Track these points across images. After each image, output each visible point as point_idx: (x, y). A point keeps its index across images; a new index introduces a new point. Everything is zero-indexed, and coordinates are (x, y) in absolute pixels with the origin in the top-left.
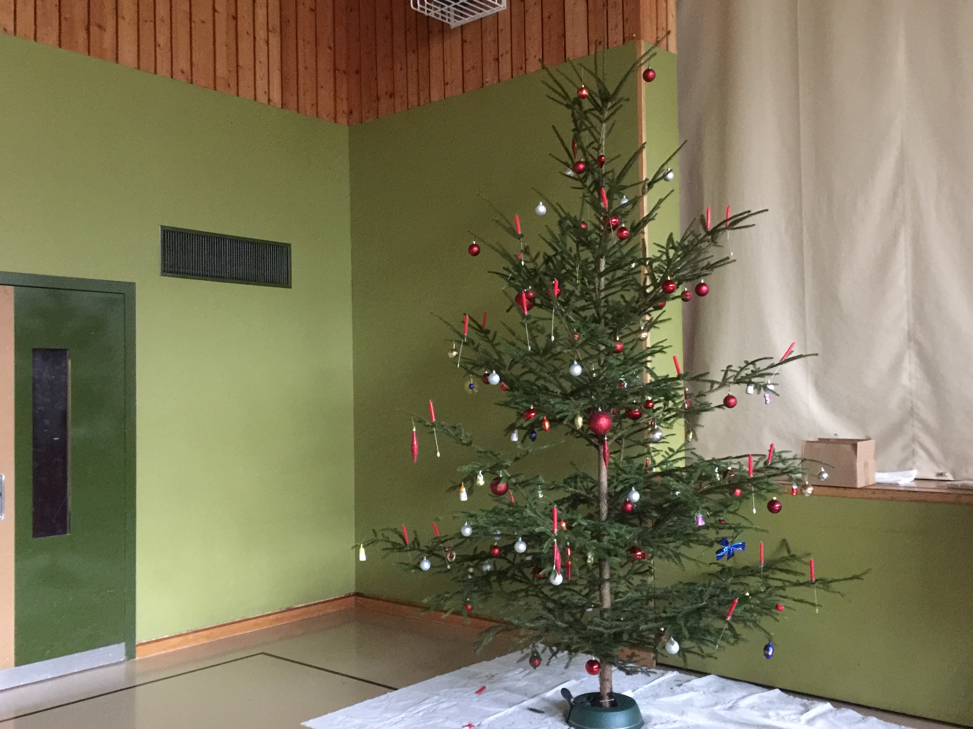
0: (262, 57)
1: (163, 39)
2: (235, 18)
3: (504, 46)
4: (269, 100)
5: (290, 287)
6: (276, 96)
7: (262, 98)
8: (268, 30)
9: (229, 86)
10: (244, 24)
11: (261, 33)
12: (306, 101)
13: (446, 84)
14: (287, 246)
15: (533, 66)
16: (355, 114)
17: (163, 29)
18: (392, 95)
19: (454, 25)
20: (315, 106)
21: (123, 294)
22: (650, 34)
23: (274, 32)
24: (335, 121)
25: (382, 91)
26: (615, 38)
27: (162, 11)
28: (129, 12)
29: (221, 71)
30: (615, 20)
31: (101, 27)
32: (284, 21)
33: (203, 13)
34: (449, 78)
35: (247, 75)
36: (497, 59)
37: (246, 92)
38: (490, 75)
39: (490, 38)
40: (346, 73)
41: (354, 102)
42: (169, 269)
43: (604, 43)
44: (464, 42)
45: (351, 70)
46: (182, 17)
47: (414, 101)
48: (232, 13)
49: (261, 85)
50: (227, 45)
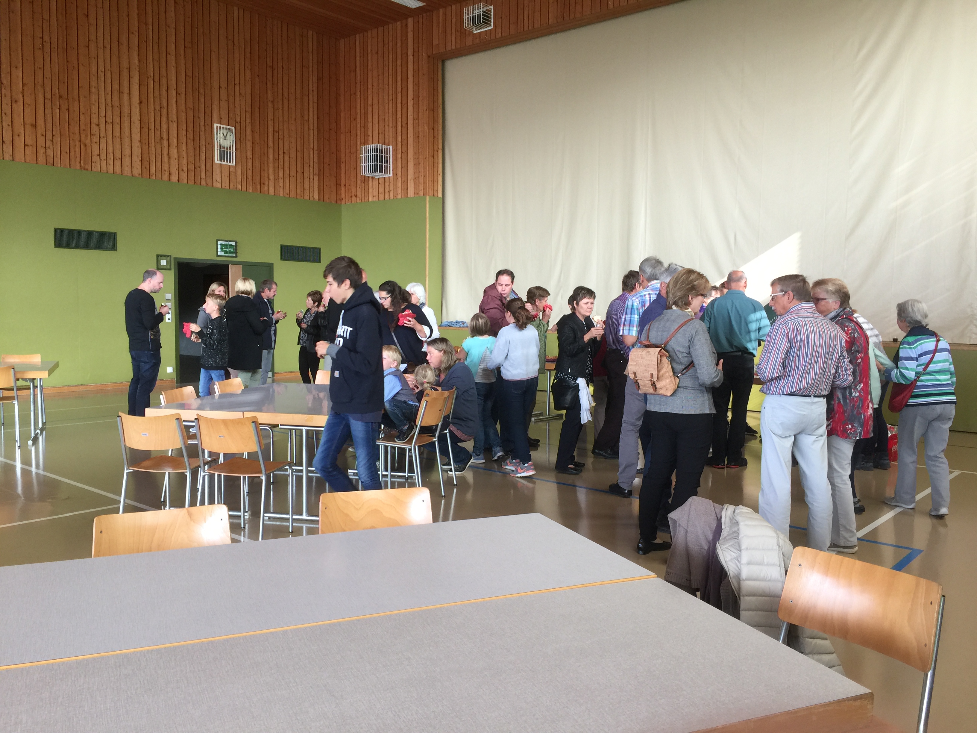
0: (312, 184)
1: (281, 185)
2: (303, 173)
4: (314, 199)
5: (320, 262)
6: (316, 197)
7: (312, 199)
8: (314, 175)
9: (301, 196)
10: (306, 174)
11: (312, 177)
12: (327, 197)
14: (320, 249)
15: (399, 196)
16: (344, 200)
17: (281, 181)
18: (356, 196)
19: (376, 177)
20: (329, 198)
21: (270, 267)
22: (431, 193)
23: (316, 175)
24: (336, 202)
25: (353, 194)
26: (421, 193)
27: (281, 175)
28: (271, 177)
29: (299, 191)
30: (421, 188)
31: (264, 184)
32: (319, 170)
33: (293, 173)
34: (374, 194)
35: (307, 191)
36: (389, 192)
37: (307, 197)
38: (387, 196)
39: (387, 184)
40: (340, 185)
41: (343, 196)
42: (284, 257)
43: (418, 194)
44: (379, 183)
45: (343, 184)
46: (287, 175)
47: (363, 200)
48: (302, 171)
49: (311, 195)
50: (301, 183)
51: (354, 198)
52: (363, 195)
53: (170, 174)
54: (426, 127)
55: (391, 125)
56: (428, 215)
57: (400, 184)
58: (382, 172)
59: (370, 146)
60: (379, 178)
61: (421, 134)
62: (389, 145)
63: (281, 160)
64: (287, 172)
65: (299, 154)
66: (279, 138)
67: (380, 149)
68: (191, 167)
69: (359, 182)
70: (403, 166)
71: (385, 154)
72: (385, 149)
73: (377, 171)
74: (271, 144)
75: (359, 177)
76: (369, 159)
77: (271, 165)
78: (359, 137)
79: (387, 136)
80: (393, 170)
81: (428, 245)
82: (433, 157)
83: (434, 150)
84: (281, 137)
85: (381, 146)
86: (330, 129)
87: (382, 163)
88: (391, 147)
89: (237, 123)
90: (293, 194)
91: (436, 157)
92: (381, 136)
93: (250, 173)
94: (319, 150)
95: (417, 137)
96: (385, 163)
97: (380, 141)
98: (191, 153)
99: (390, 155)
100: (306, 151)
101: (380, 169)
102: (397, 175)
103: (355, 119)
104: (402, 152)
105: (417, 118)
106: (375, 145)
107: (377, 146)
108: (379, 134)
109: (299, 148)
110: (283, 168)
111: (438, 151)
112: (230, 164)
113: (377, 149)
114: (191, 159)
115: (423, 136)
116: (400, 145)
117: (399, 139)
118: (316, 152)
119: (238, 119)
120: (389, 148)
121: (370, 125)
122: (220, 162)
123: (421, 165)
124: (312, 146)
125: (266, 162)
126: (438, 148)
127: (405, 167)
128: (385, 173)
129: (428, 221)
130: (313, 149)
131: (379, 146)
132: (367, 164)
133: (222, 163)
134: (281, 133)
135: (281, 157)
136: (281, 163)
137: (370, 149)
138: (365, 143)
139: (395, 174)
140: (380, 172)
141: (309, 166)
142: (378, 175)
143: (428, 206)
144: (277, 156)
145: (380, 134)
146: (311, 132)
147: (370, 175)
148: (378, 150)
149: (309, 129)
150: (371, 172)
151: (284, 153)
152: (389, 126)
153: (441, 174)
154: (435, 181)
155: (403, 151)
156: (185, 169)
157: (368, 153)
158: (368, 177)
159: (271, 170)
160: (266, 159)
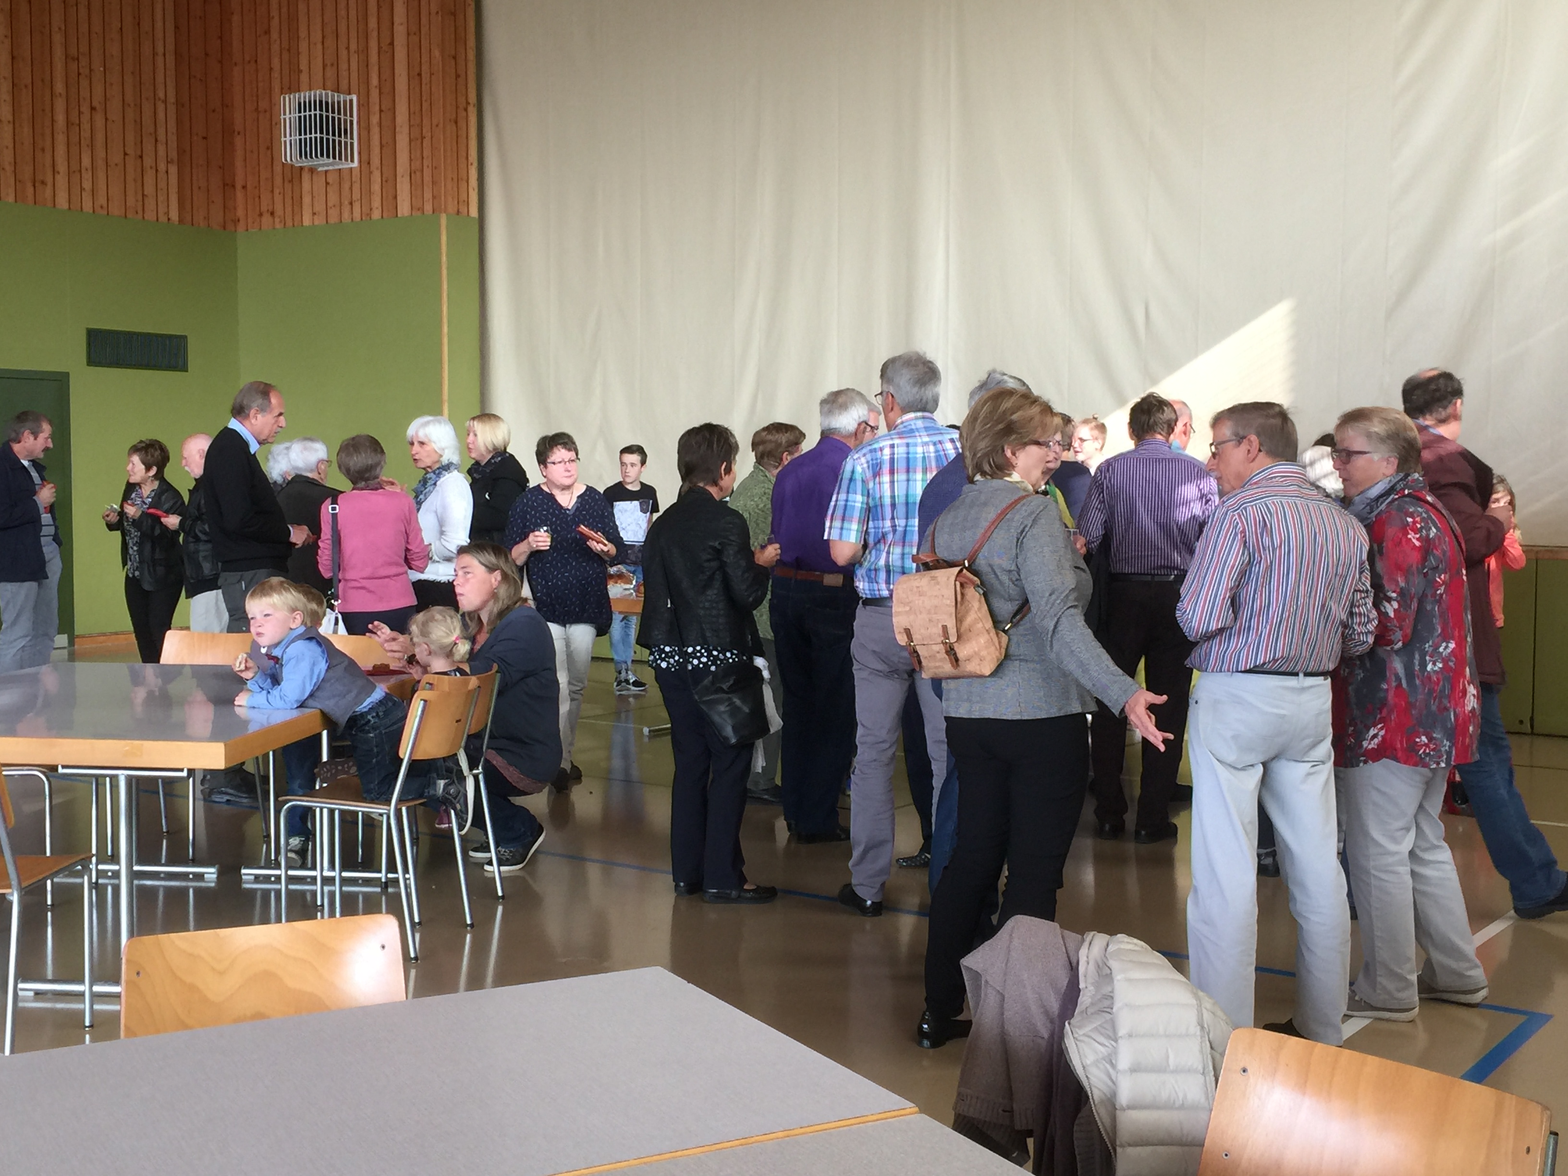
0: (162, 184)
1: (87, 185)
2: (141, 157)
3: (356, 195)
4: (169, 219)
5: (187, 371)
6: (174, 215)
7: (163, 219)
8: (168, 162)
9: (137, 213)
10: (148, 161)
11: (162, 167)
12: (200, 216)
13: (314, 214)
14: (184, 338)
15: (376, 215)
16: (242, 223)
17: (87, 176)
18: (272, 214)
19: (320, 169)
20: (207, 218)
21: (61, 381)
22: (452, 207)
23: (172, 162)
24: (225, 229)
25: (264, 208)
26: (428, 208)
27: (86, 161)
28: (62, 167)
29: (131, 201)
30: (428, 195)
31: (43, 183)
32: (181, 151)
33: (116, 157)
34: (316, 210)
35: (150, 203)
36: (351, 204)
37: (150, 215)
38: (346, 215)
39: (346, 186)
40: (234, 186)
41: (240, 213)
42: (93, 360)
43: (421, 209)
44: (327, 183)
45: (239, 186)
46: (100, 163)
47: (289, 223)
48: (139, 153)
49: (162, 209)
50: (135, 180)
51: (266, 218)
52: (289, 210)
54: (436, 53)
55: (353, 46)
56: (444, 258)
57: (376, 187)
58: (334, 158)
59: (305, 95)
60: (326, 172)
61: (425, 68)
62: (350, 94)
63: (86, 126)
64: (101, 153)
65: (130, 114)
66: (79, 74)
67: (327, 103)
69: (278, 180)
70: (384, 142)
71: (339, 113)
72: (339, 103)
73: (322, 155)
74: (59, 87)
75: (278, 169)
76: (302, 126)
77: (61, 139)
78: (276, 75)
79: (344, 74)
80: (360, 153)
81: (445, 329)
82: (456, 122)
83: (457, 107)
84: (85, 71)
85: (330, 96)
86: (207, 55)
87: (334, 135)
88: (355, 98)
90: (116, 209)
91: (462, 123)
92: (330, 73)
94: (179, 104)
95: (416, 75)
96: (340, 136)
97: (329, 84)
99: (351, 116)
100: (147, 108)
101: (328, 150)
102: (369, 163)
103: (268, 32)
104: (381, 111)
105: (414, 32)
106: (317, 93)
107: (321, 96)
108: (324, 66)
109: (129, 98)
110: (92, 147)
111: (466, 110)
113: (321, 102)
115: (431, 74)
116: (375, 94)
117: (374, 81)
118: (172, 109)
120: (351, 101)
121: (303, 46)
123: (427, 142)
124: (161, 94)
125: (48, 132)
126: (468, 103)
127: (389, 147)
128: (340, 159)
129: (445, 272)
130: (165, 102)
131: (327, 95)
132: (298, 137)
134: (84, 62)
135: (85, 118)
136: (86, 134)
137: (305, 102)
138: (293, 87)
139: (366, 162)
140: (328, 156)
141: (156, 140)
142: (324, 164)
143: (444, 238)
144: (74, 118)
145: (328, 69)
146: (160, 60)
147: (306, 163)
148: (322, 105)
149: (154, 54)
150: (306, 157)
151: (93, 109)
152: (348, 48)
153: (475, 164)
154: (461, 180)
155: (383, 108)
157: (300, 112)
158: (301, 168)
159: (61, 150)
160: (48, 123)
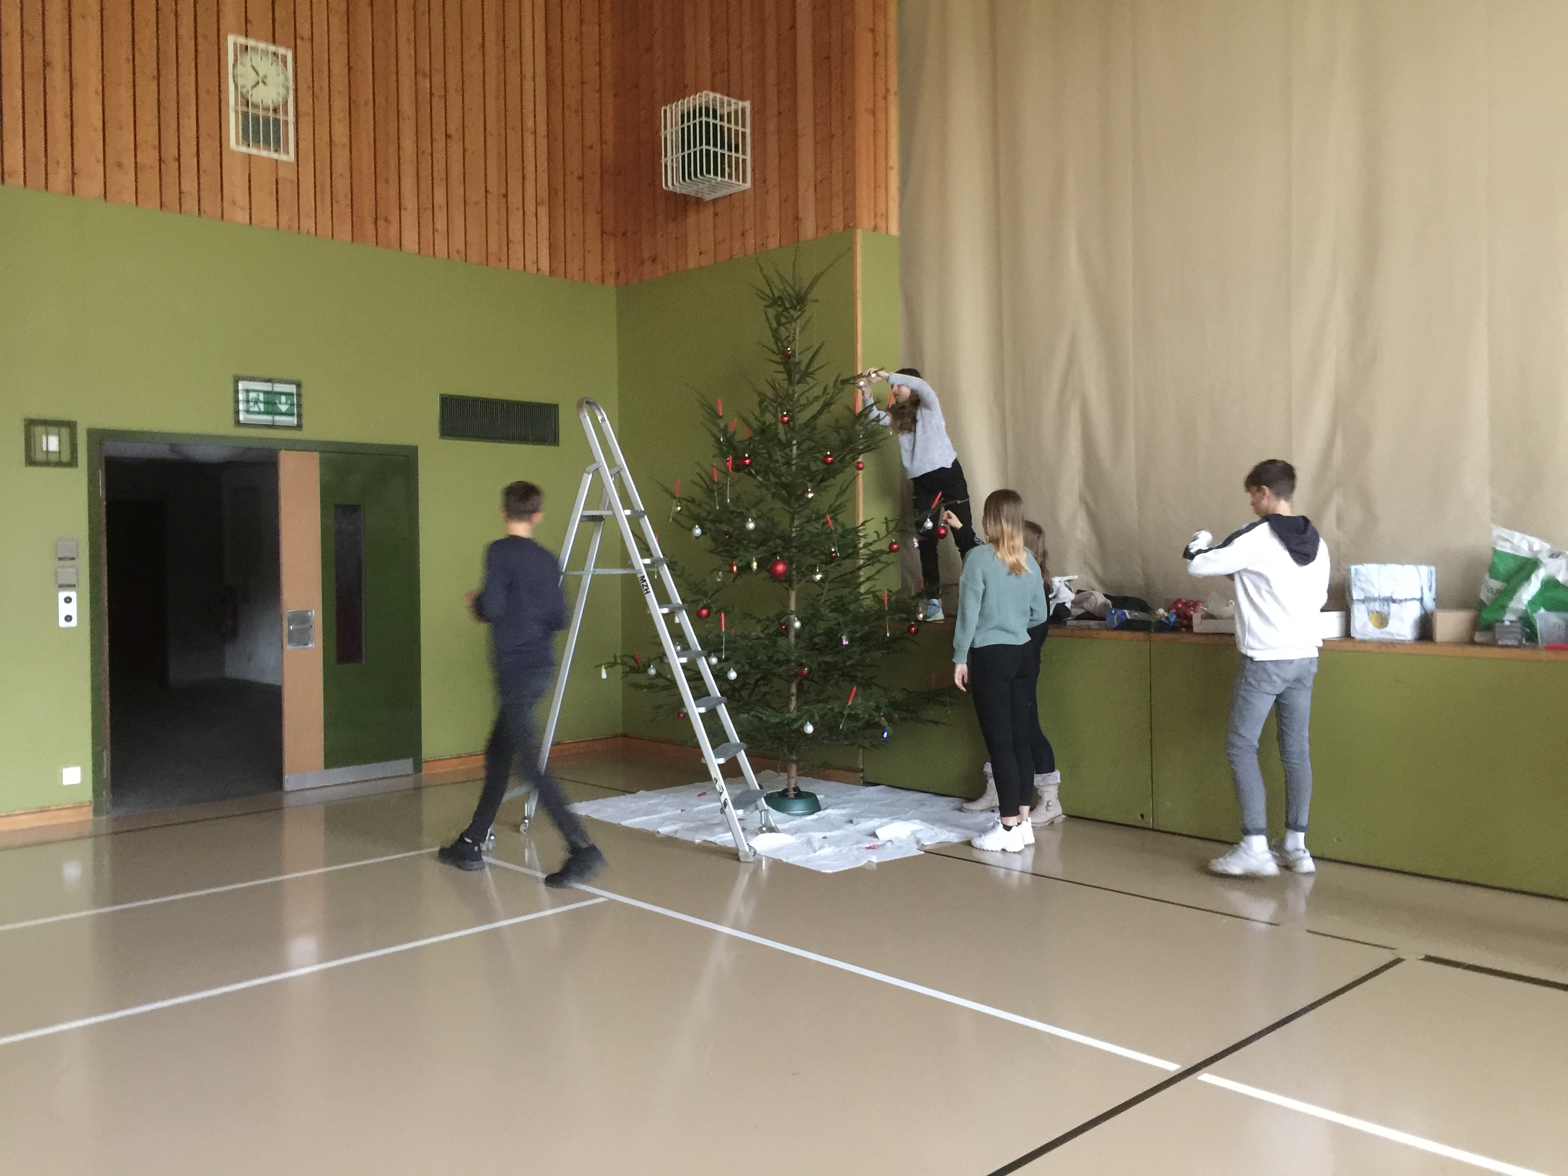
0: (531, 229)
1: (441, 225)
2: (506, 196)
3: (749, 223)
4: (538, 270)
5: (557, 445)
6: (545, 265)
7: (531, 268)
8: (537, 203)
9: (500, 261)
10: (515, 200)
11: (530, 207)
12: (574, 267)
14: (556, 406)
15: (773, 243)
16: (622, 276)
17: (440, 216)
18: (654, 260)
19: (707, 196)
20: (583, 269)
21: (407, 456)
22: (868, 220)
23: (542, 203)
24: (602, 281)
25: (646, 255)
26: (838, 224)
27: (440, 198)
28: (410, 201)
29: (493, 247)
30: (838, 208)
31: (386, 220)
32: (552, 192)
33: (476, 195)
34: (703, 248)
35: (516, 250)
36: (743, 234)
37: (517, 263)
38: (738, 248)
39: (738, 214)
40: (613, 235)
41: (620, 264)
42: (447, 432)
43: (830, 228)
45: (618, 232)
46: (457, 201)
47: (673, 269)
48: (503, 191)
49: (531, 256)
50: (498, 222)
51: (648, 268)
52: (672, 255)
53: (74, 174)
54: (851, 25)
55: (747, 42)
56: (859, 285)
57: (774, 208)
58: (723, 176)
59: (689, 102)
61: (835, 47)
62: (742, 100)
63: (439, 155)
64: (457, 189)
65: (493, 145)
66: (431, 93)
67: (715, 110)
68: (148, 157)
69: (661, 219)
70: (783, 153)
71: (729, 123)
72: (729, 109)
73: (708, 172)
74: (407, 107)
75: (660, 201)
76: (686, 140)
77: (409, 169)
79: (736, 72)
82: (873, 114)
84: (439, 90)
85: (718, 101)
86: (583, 83)
87: (723, 148)
88: (747, 104)
89: (302, 39)
90: (475, 254)
91: (881, 116)
93: (342, 187)
94: (551, 137)
95: (823, 59)
96: (730, 150)
97: (718, 87)
98: (148, 114)
99: (744, 126)
100: (513, 139)
101: (716, 166)
102: (765, 181)
103: (650, 49)
104: (780, 113)
107: (708, 98)
109: (492, 126)
110: (446, 180)
111: (885, 98)
112: (275, 156)
113: (708, 108)
114: (148, 134)
115: (843, 53)
116: (772, 94)
117: (771, 78)
118: (543, 143)
119: (304, 30)
120: (743, 108)
121: (689, 56)
122: (244, 149)
123: (837, 140)
124: (530, 123)
125: (393, 161)
126: (887, 90)
127: (789, 155)
129: (860, 303)
130: (534, 133)
131: (714, 99)
132: (680, 154)
133: (253, 151)
134: (438, 78)
135: (440, 145)
136: (440, 166)
137: (689, 113)
138: (676, 98)
139: (760, 180)
140: (716, 174)
141: (524, 178)
142: (712, 186)
143: (858, 260)
144: (426, 145)
146: (528, 85)
147: (690, 187)
148: (710, 112)
149: (522, 77)
150: (691, 179)
151: (447, 136)
154: (879, 186)
155: (782, 109)
156: (129, 162)
157: (683, 123)
158: (686, 197)
159: (408, 184)
160: (393, 149)
